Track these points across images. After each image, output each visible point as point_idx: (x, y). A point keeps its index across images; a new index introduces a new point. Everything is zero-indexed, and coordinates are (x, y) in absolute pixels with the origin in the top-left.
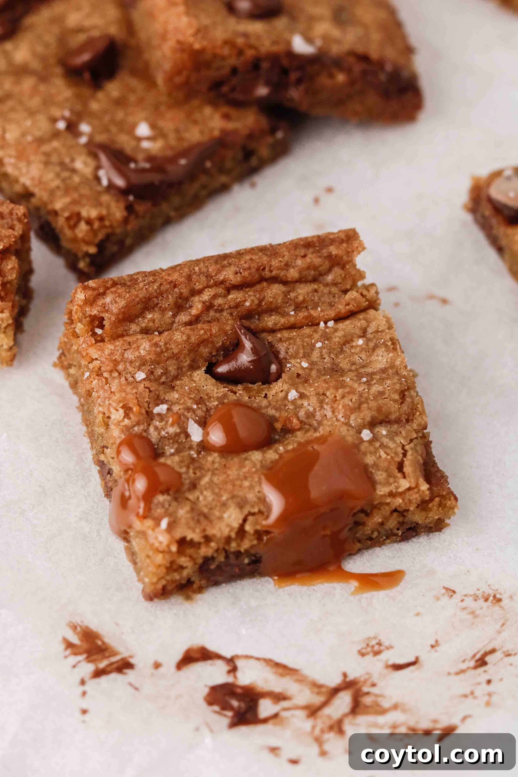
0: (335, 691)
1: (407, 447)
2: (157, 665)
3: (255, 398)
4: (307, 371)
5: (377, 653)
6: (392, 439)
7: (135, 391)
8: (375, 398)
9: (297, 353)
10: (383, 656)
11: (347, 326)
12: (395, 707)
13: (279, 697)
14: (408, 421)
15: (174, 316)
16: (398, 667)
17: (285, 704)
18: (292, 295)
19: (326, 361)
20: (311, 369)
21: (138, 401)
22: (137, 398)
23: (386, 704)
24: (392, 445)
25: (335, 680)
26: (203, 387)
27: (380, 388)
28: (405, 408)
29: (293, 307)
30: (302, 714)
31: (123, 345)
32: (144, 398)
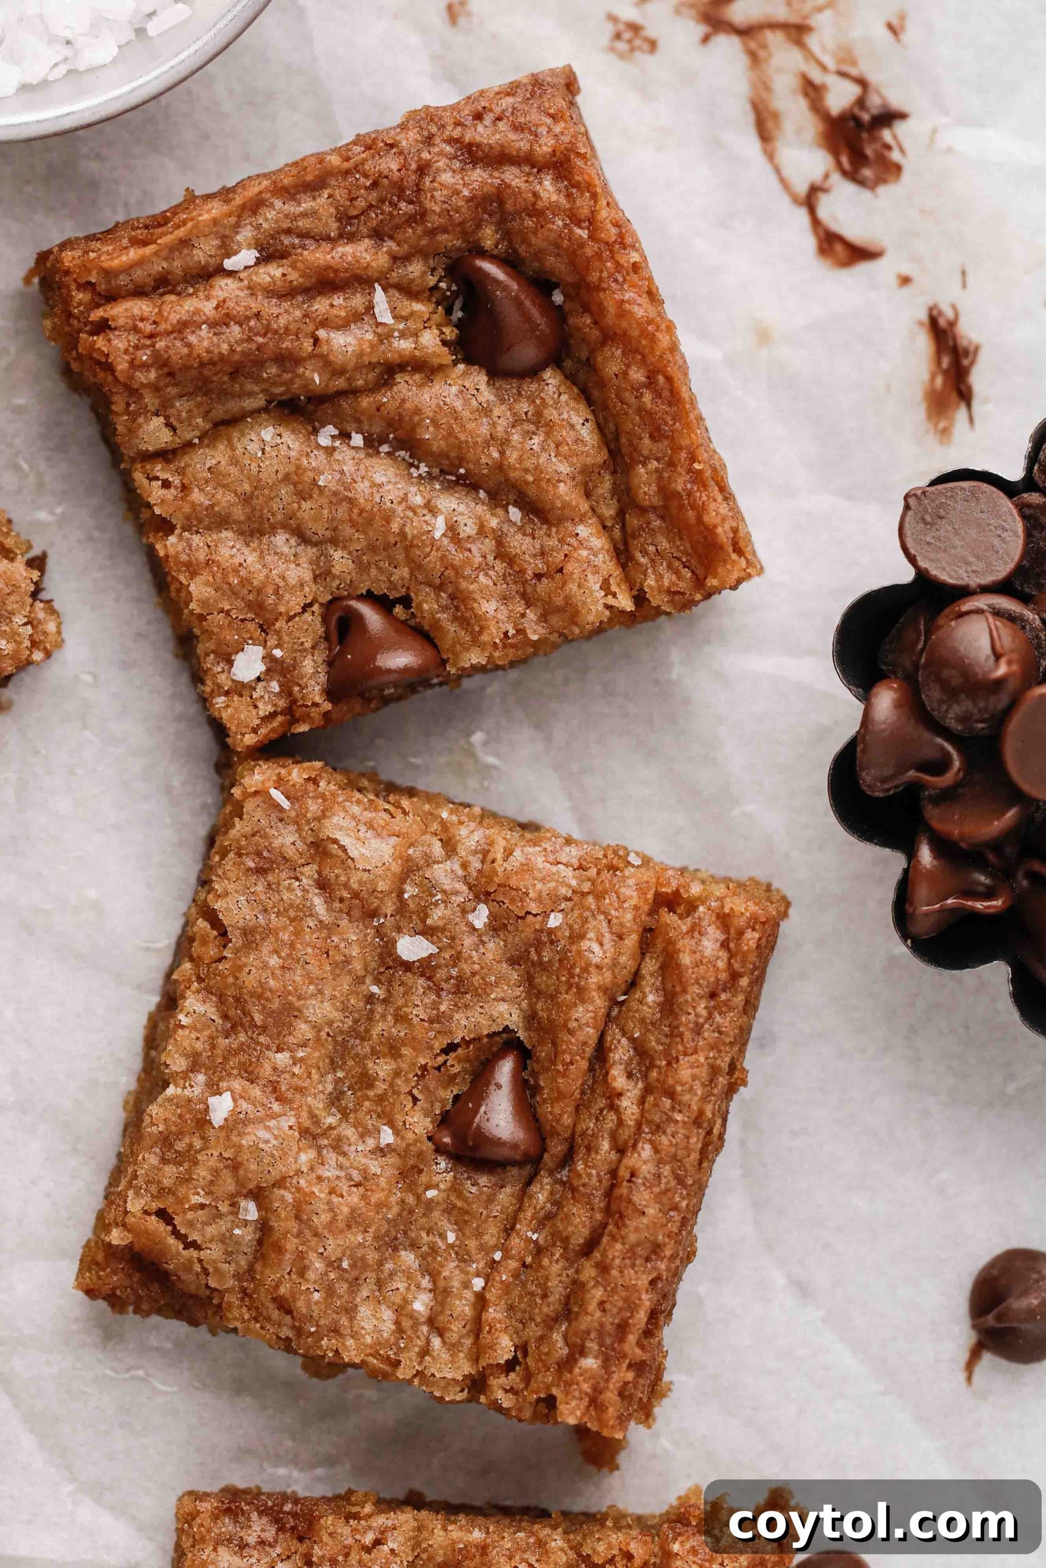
1: (193, 1253)
2: (905, 280)
3: (416, 1075)
4: (420, 1190)
6: (223, 1239)
7: (532, 895)
8: (301, 1256)
9: (460, 1194)
11: (463, 1307)
13: (812, 91)
14: (244, 1291)
15: (632, 1040)
17: (818, 76)
18: (558, 1252)
19: (424, 1235)
20: (418, 1197)
21: (511, 888)
22: (518, 889)
24: (211, 1230)
26: (482, 1007)
27: (311, 1275)
28: (264, 1298)
29: (541, 1242)
30: (813, 41)
31: (622, 925)
32: (512, 901)
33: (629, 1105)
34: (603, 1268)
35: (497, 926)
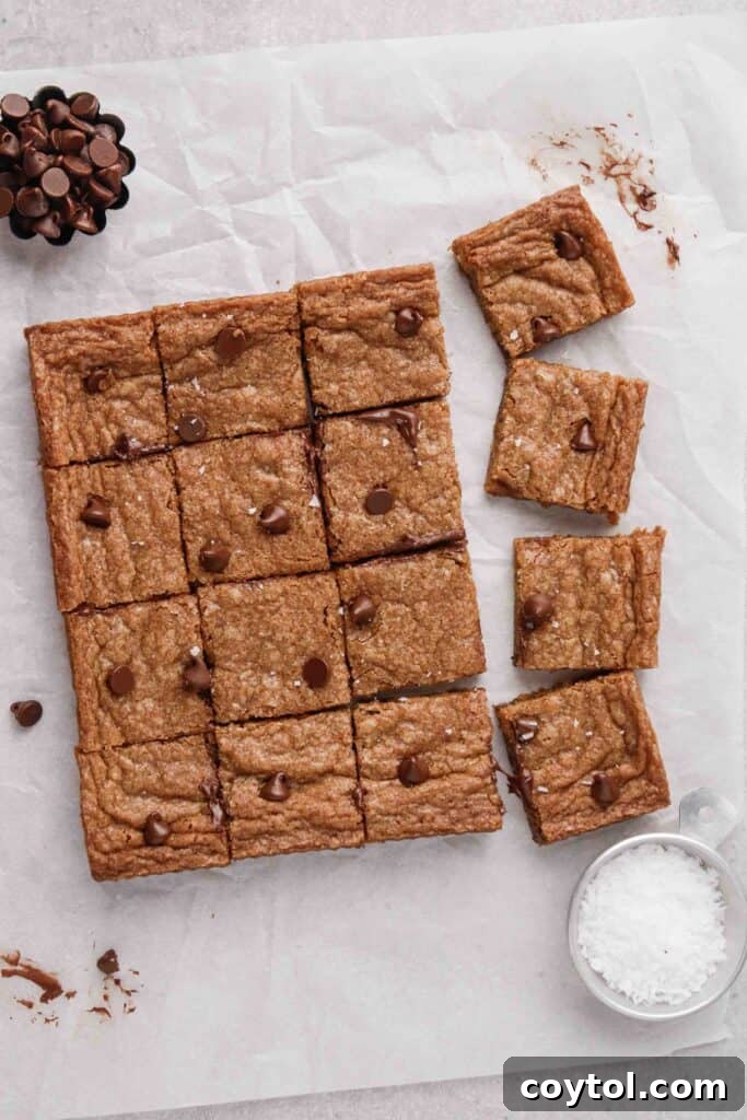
0: (615, 176)
1: (514, 479)
2: (660, 232)
3: (564, 431)
4: (568, 459)
5: (588, 178)
6: (521, 475)
7: (589, 384)
8: (541, 477)
9: (578, 459)
10: (587, 174)
11: (581, 486)
12: (603, 153)
13: (633, 189)
14: (527, 487)
15: (617, 417)
16: (588, 167)
17: (634, 185)
18: (603, 470)
19: (570, 469)
21: (583, 383)
23: (604, 157)
24: (518, 473)
25: (611, 180)
26: (579, 413)
27: (544, 481)
28: (532, 488)
29: (599, 468)
30: (632, 177)
31: (611, 390)
32: (584, 386)
33: (618, 433)
34: (616, 472)
35: (580, 393)
